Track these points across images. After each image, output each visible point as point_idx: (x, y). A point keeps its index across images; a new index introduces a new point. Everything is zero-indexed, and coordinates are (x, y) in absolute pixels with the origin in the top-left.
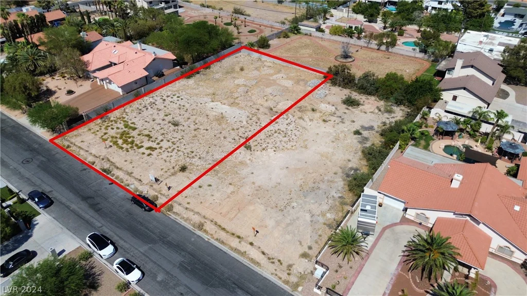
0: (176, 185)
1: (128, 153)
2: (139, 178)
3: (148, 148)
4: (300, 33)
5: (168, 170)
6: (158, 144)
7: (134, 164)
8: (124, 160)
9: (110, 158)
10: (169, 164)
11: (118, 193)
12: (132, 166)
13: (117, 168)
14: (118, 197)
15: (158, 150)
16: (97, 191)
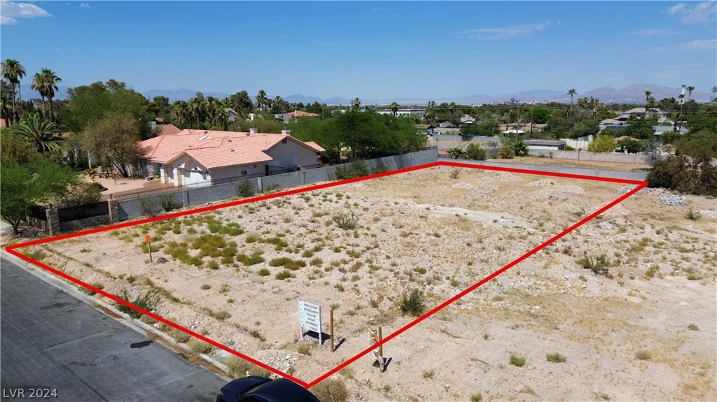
0: (407, 353)
1: (215, 272)
2: (252, 327)
3: (276, 263)
4: (526, 154)
5: (359, 308)
6: (308, 254)
7: (230, 295)
8: (201, 285)
9: (153, 279)
10: (353, 295)
11: (161, 375)
12: (228, 298)
13: (175, 300)
14: (159, 389)
15: (310, 269)
16: (73, 368)
